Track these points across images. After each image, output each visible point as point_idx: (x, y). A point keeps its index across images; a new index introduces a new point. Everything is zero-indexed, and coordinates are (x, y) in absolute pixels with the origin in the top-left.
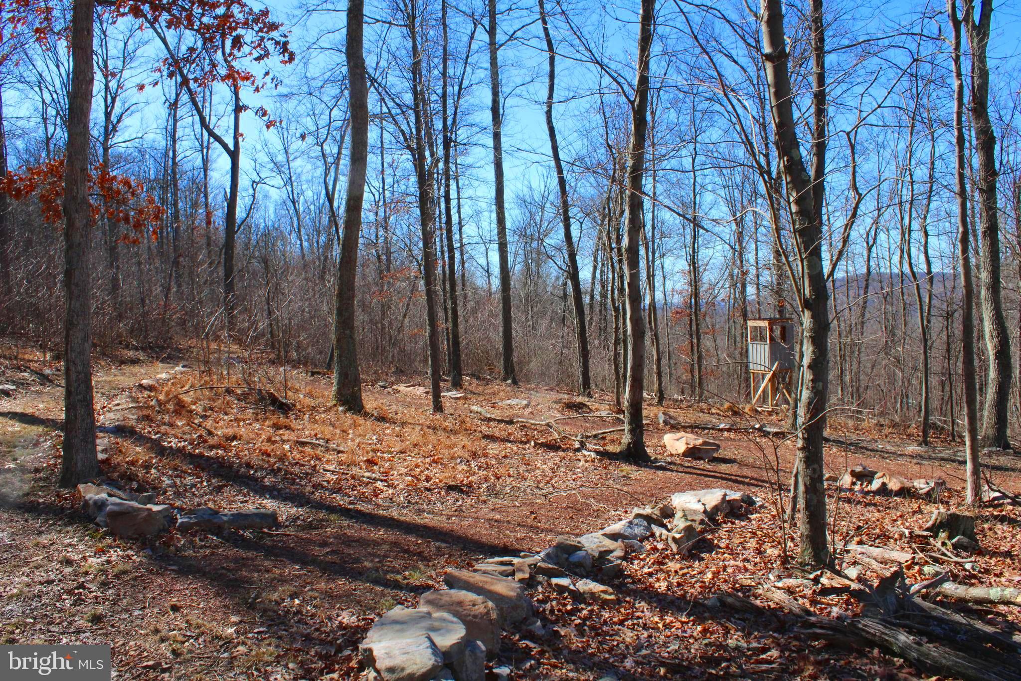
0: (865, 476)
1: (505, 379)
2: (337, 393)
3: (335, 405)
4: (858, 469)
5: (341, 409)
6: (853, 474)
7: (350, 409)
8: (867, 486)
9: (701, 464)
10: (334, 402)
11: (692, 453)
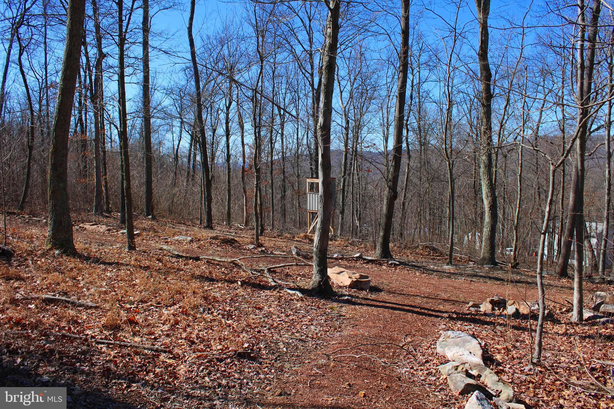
0: (500, 304)
1: (148, 215)
2: (52, 237)
3: (51, 249)
4: (496, 298)
5: (57, 252)
6: (492, 302)
7: (64, 252)
8: (503, 311)
9: (363, 294)
10: (49, 246)
11: (355, 285)
